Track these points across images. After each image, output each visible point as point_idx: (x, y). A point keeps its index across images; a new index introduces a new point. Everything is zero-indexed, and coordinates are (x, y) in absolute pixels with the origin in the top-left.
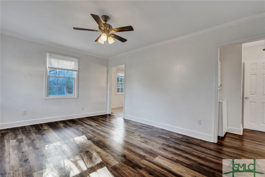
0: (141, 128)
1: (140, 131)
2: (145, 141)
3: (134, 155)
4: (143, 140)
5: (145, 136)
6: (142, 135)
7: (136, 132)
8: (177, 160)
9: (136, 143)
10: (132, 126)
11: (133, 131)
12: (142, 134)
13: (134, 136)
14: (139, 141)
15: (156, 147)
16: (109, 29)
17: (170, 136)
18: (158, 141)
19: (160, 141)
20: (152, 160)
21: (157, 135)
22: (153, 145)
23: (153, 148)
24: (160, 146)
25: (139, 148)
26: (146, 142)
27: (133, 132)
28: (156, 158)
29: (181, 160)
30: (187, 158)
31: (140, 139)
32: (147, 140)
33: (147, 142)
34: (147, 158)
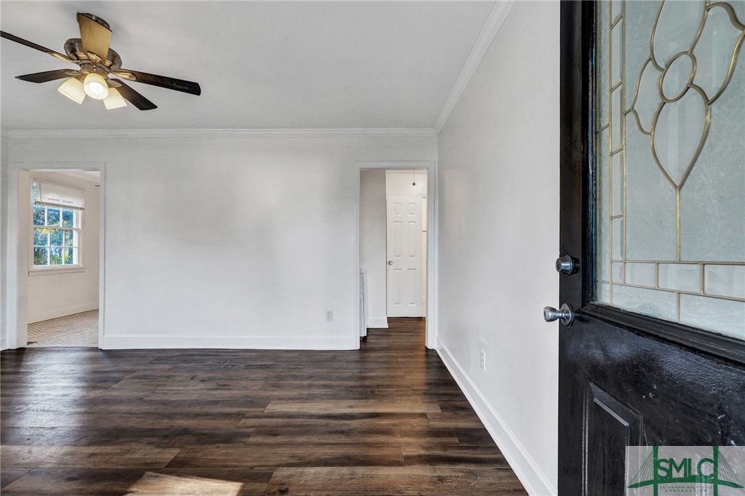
0: (186, 361)
1: (187, 367)
2: (219, 385)
3: (211, 420)
4: (209, 385)
5: (211, 375)
6: (202, 375)
7: (179, 374)
8: (309, 395)
9: (195, 396)
10: (152, 363)
11: (167, 374)
12: (198, 374)
13: (180, 383)
14: (202, 389)
15: (255, 388)
16: (111, 65)
17: (272, 360)
18: (253, 376)
19: (256, 375)
20: (262, 414)
21: (242, 365)
22: (246, 388)
23: (248, 392)
24: (262, 383)
25: (215, 403)
26: (224, 387)
27: (167, 377)
28: (267, 408)
29: (317, 393)
30: (325, 386)
31: (201, 386)
32: (222, 381)
33: (225, 385)
34: (247, 415)
